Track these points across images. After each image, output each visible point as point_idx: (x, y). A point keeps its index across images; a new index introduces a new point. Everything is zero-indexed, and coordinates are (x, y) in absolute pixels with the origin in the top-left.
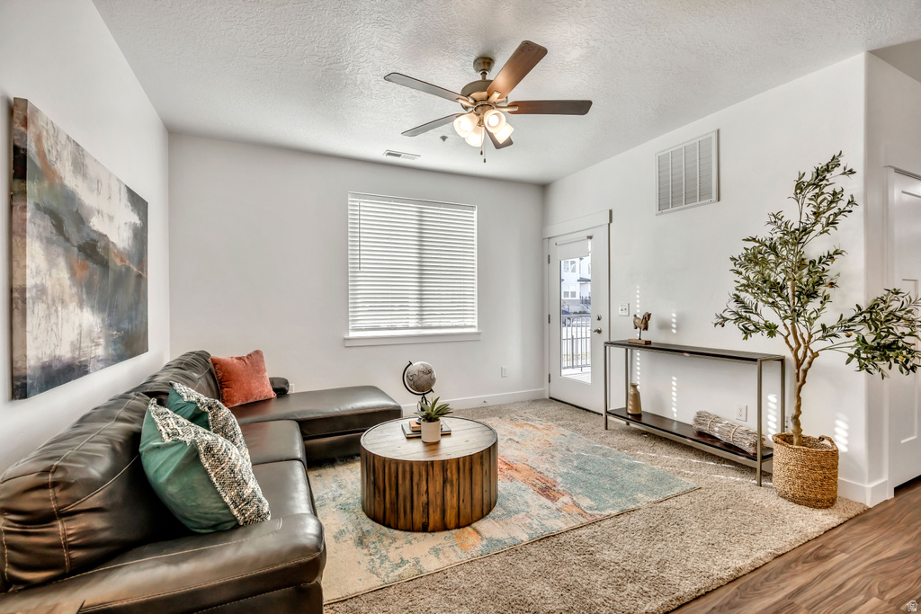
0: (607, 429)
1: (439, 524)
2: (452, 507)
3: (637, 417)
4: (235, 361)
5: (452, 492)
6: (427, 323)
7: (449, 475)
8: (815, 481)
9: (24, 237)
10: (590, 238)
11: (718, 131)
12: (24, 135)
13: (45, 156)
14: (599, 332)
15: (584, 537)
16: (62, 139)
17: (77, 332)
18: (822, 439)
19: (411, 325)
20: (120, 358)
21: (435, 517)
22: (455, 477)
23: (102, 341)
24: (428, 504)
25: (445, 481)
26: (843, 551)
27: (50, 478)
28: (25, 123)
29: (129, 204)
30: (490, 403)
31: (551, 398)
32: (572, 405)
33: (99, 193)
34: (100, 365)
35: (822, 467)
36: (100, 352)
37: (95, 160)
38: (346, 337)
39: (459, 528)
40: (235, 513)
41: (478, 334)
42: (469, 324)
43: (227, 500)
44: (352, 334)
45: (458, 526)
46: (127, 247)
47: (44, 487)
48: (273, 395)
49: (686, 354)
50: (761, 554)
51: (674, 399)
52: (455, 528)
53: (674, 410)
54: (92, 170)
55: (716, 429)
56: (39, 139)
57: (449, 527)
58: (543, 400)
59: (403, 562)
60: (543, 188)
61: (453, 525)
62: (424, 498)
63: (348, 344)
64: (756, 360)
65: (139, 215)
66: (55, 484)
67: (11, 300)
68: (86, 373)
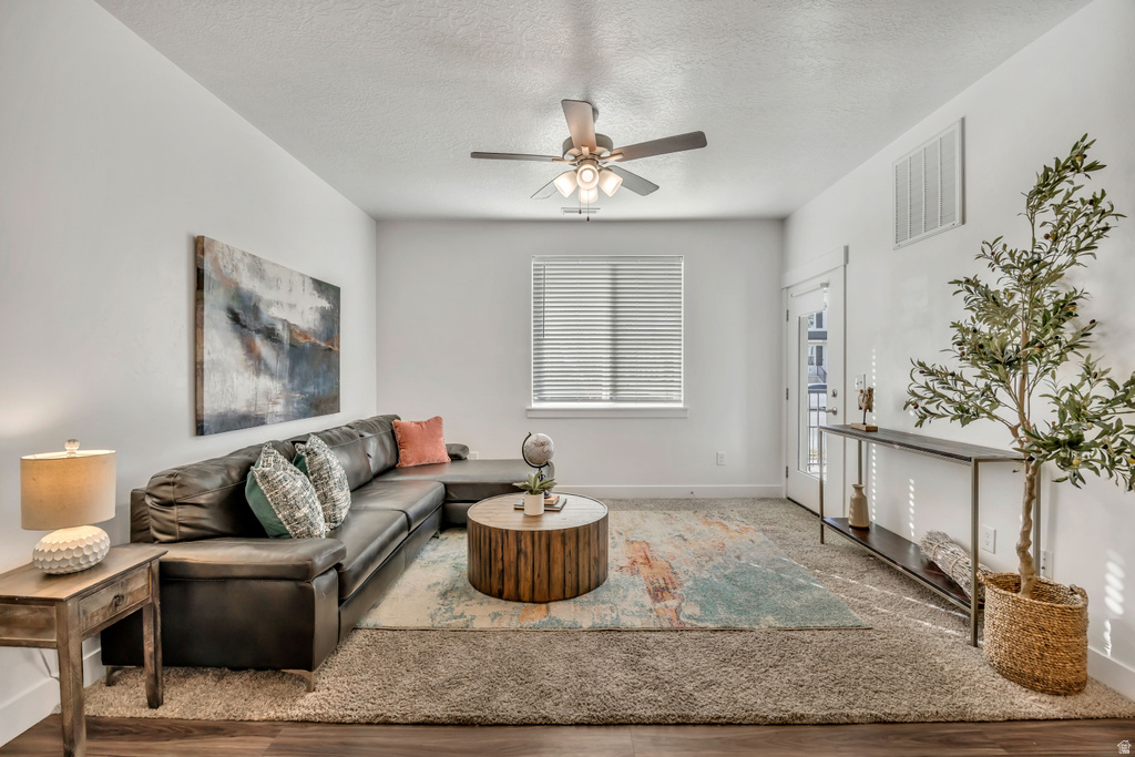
0: (822, 542)
1: (513, 594)
2: (526, 580)
3: (862, 532)
4: (413, 425)
5: (526, 563)
6: (622, 395)
7: (523, 546)
8: (1030, 647)
9: (202, 328)
10: (827, 285)
11: (963, 120)
12: (202, 260)
13: (221, 271)
14: (835, 413)
15: (650, 640)
16: (238, 255)
17: (253, 392)
18: (1073, 591)
19: (604, 397)
20: (304, 415)
21: (509, 586)
22: (529, 550)
23: (281, 401)
24: (503, 571)
25: (519, 551)
26: (1002, 747)
27: (172, 479)
28: (203, 254)
29: (315, 292)
30: (698, 495)
31: (789, 499)
32: (808, 510)
33: (279, 288)
34: (279, 419)
35: (1042, 630)
36: (279, 409)
37: (274, 264)
38: (528, 407)
39: (534, 602)
40: (288, 528)
41: (684, 410)
42: (675, 398)
43: (280, 516)
44: (535, 405)
45: (533, 601)
46: (312, 326)
47: (168, 484)
48: (447, 459)
49: (896, 446)
50: (855, 712)
51: (912, 511)
52: (529, 602)
53: (912, 526)
54: (270, 272)
55: (939, 557)
56: (215, 260)
57: (523, 599)
58: (779, 500)
59: (462, 616)
60: (781, 222)
61: (527, 597)
62: (500, 565)
63: (530, 415)
64: (970, 459)
65: (327, 299)
66: (174, 484)
67: (196, 370)
68: (263, 423)
